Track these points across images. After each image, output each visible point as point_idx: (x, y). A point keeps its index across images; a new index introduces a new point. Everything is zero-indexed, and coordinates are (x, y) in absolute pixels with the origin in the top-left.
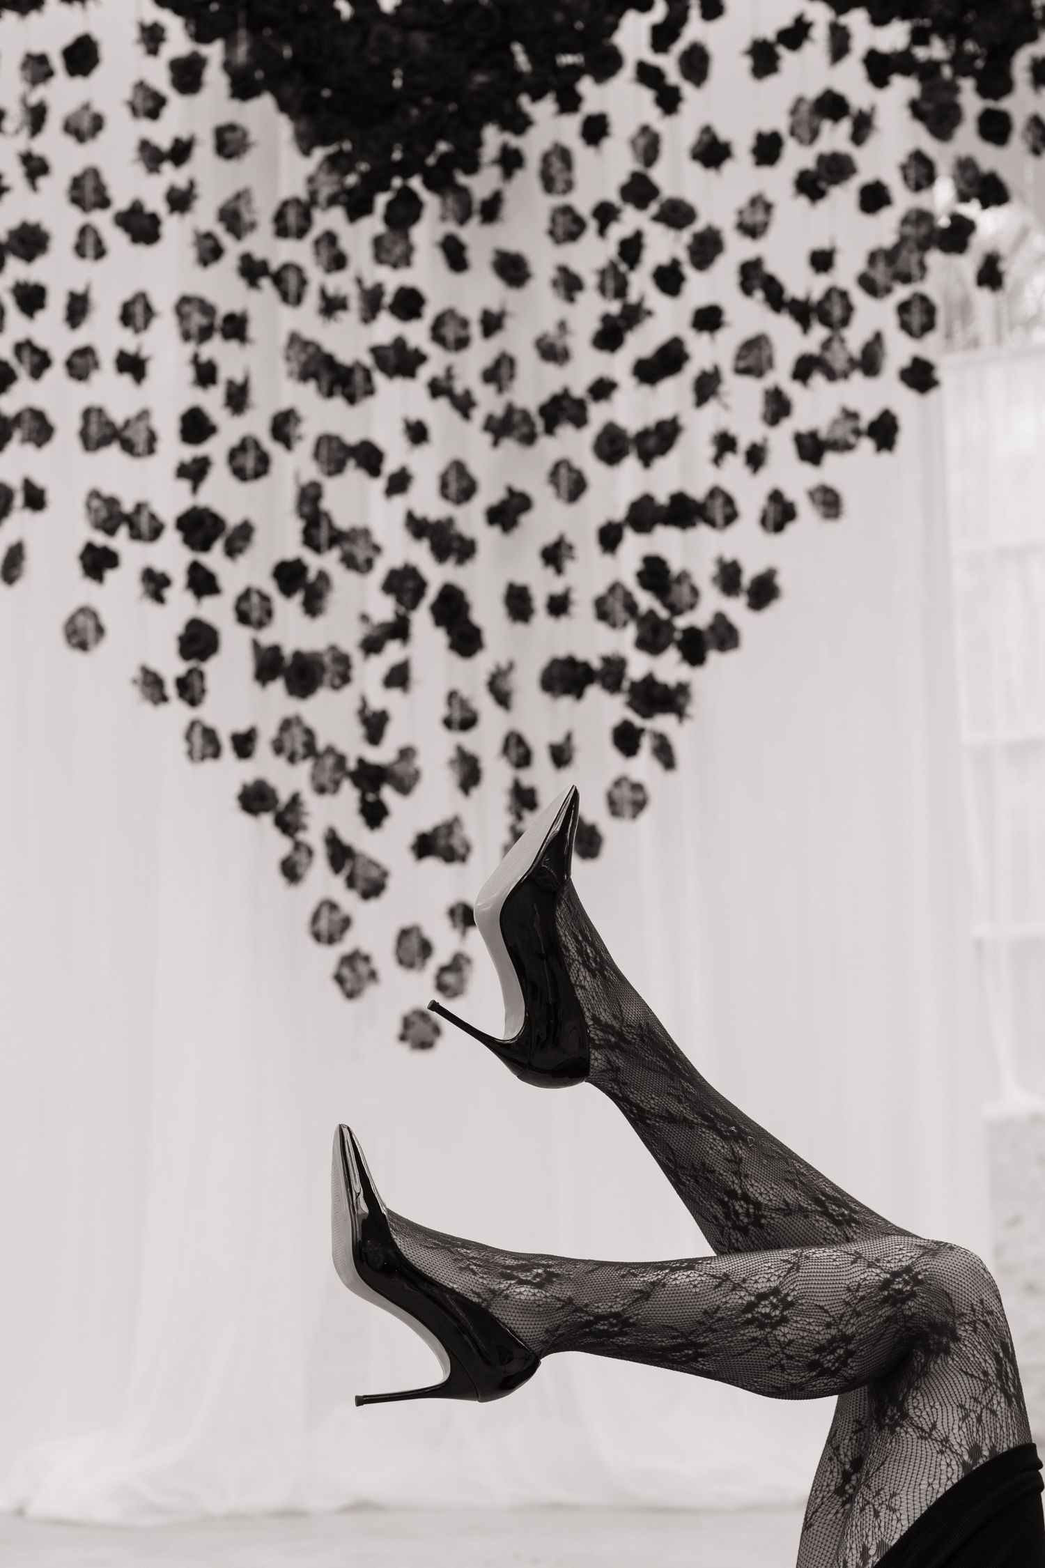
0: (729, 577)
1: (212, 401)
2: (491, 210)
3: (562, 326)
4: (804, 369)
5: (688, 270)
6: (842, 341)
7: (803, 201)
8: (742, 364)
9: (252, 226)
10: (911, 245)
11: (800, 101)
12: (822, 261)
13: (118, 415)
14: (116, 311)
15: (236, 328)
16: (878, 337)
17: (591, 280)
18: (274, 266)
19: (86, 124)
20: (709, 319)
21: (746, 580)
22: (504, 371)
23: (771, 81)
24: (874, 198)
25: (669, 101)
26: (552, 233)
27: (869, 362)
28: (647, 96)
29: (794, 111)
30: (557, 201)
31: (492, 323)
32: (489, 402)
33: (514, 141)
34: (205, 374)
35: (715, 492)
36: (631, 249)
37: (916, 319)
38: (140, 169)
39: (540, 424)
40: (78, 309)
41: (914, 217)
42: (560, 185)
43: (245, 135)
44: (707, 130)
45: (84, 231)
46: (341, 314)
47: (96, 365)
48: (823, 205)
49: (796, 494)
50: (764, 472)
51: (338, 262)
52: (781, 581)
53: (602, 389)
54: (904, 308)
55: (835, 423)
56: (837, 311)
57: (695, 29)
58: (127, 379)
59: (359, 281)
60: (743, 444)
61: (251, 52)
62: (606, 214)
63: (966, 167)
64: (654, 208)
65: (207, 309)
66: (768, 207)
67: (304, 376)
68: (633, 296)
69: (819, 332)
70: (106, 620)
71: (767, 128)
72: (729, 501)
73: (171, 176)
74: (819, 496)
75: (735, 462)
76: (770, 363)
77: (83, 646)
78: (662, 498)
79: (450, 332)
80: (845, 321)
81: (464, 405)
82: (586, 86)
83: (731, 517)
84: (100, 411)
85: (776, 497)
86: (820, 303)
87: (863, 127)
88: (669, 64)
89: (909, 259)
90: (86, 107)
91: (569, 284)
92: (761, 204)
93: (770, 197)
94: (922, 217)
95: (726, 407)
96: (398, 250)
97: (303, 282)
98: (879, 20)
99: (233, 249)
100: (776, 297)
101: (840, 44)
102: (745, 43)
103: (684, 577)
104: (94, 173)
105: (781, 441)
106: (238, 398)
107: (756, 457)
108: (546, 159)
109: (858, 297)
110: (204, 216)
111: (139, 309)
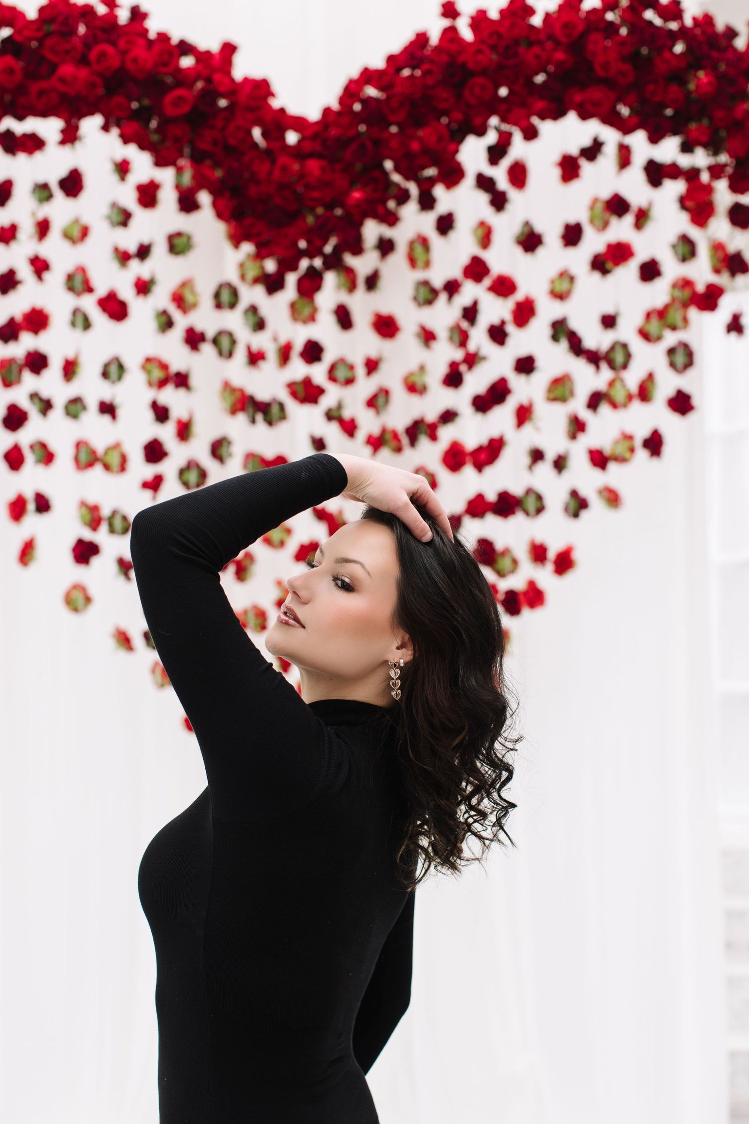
0: (539, 553)
1: (166, 433)
2: (372, 282)
3: (422, 368)
4: (595, 401)
5: (510, 328)
6: (622, 381)
7: (597, 275)
8: (552, 396)
9: (194, 306)
10: (677, 305)
11: (595, 201)
12: (609, 322)
13: (100, 445)
14: (99, 369)
15: (182, 380)
16: (651, 376)
17: (442, 333)
18: (210, 334)
19: (76, 233)
20: (525, 365)
21: (552, 554)
22: (381, 400)
23: (575, 185)
24: (650, 271)
25: (499, 201)
26: (415, 299)
27: (644, 393)
28: (483, 198)
29: (592, 208)
30: (420, 275)
31: (372, 366)
32: (369, 423)
33: (388, 232)
34: (161, 413)
35: (529, 491)
36: (471, 313)
37: (680, 359)
38: (115, 265)
39: (405, 440)
40: (70, 369)
41: (681, 283)
42: (420, 263)
43: (189, 238)
44: (527, 224)
45: (76, 312)
46: (261, 363)
47: (84, 408)
48: (611, 278)
49: (588, 492)
50: (566, 474)
51: (260, 325)
52: (576, 556)
53: (448, 416)
54: (671, 352)
55: (617, 442)
56: (619, 358)
57: (519, 148)
58: (107, 418)
59: (275, 339)
60: (550, 455)
61: (194, 177)
62: (452, 288)
63: (718, 247)
64: (487, 282)
65: (164, 367)
66: (572, 279)
67: (234, 411)
68: (472, 346)
69: (607, 373)
70: (92, 592)
71: (572, 220)
72: (539, 498)
73: (137, 269)
74: (606, 494)
75: (545, 468)
76: (572, 393)
77: (76, 610)
78: (491, 496)
79: (341, 373)
80: (625, 366)
81: (349, 428)
82: (439, 191)
83: (540, 510)
84: (86, 444)
85: (574, 494)
86: (608, 353)
87: (642, 217)
88: (500, 174)
89: (675, 316)
90: (76, 221)
91: (428, 337)
92: (567, 276)
93: (574, 271)
94: (687, 284)
95: (538, 429)
96: (306, 311)
97: (233, 342)
98: (655, 138)
99: (182, 322)
100: (576, 346)
101: (625, 157)
102: (557, 157)
103: (506, 552)
104: (82, 270)
105: (578, 452)
106: (184, 431)
107: (560, 464)
108: (411, 245)
109: (637, 345)
110: (161, 298)
111: (113, 369)
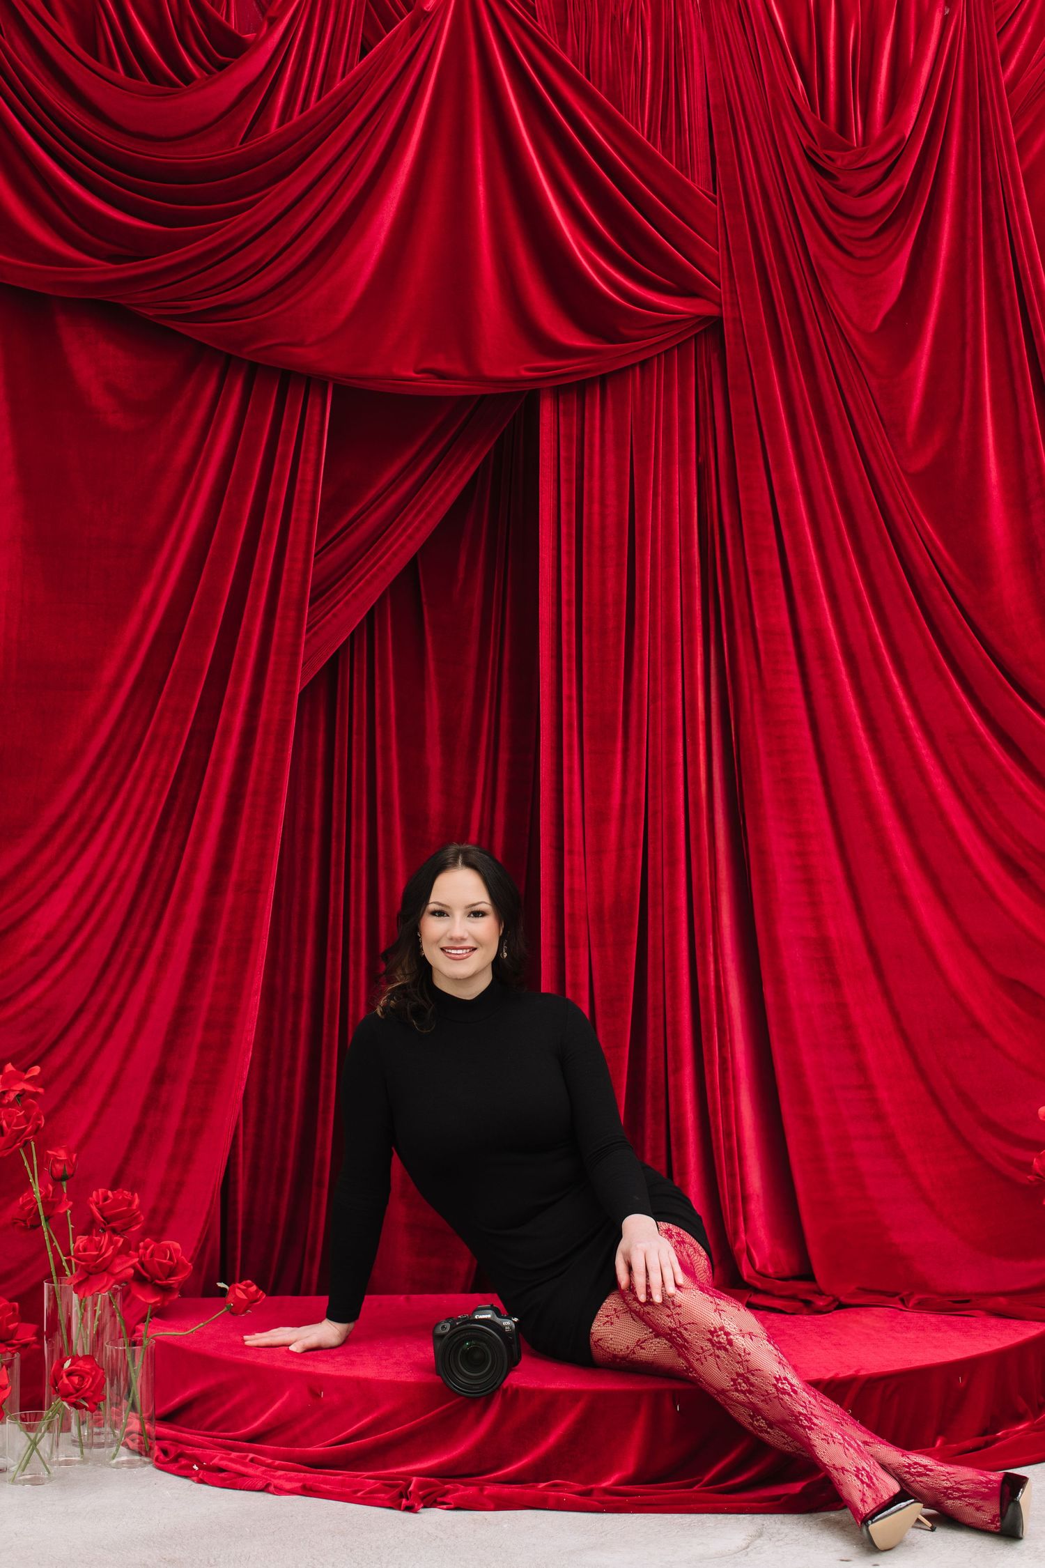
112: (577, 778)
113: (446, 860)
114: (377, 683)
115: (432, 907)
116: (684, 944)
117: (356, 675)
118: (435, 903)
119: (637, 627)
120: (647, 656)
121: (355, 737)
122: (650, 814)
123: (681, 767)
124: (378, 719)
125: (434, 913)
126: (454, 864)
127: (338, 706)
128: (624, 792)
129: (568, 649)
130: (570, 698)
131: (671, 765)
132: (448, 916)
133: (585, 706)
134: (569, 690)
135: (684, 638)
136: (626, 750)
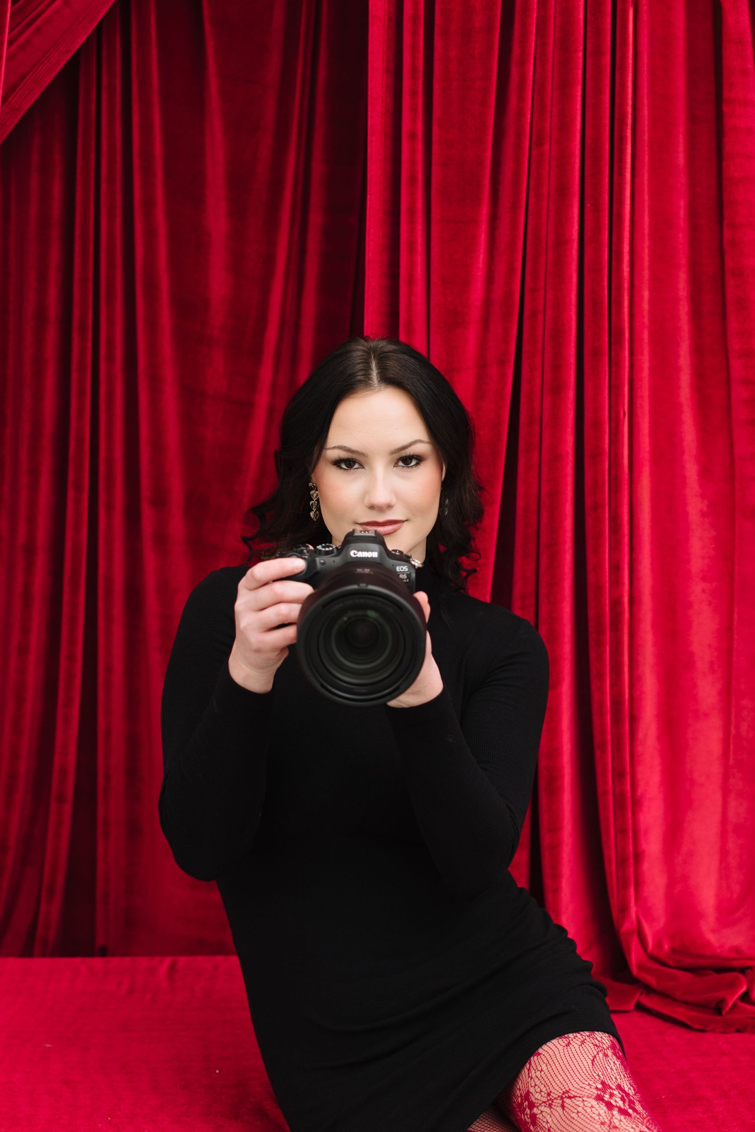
112: (420, 260)
113: (352, 375)
114: (136, 107)
115: (332, 454)
116: (569, 508)
117: (104, 96)
118: (334, 448)
119: (517, 26)
120: (531, 74)
121: (104, 187)
122: (526, 313)
123: (575, 246)
124: (136, 161)
125: (337, 463)
126: (366, 382)
127: (80, 141)
128: (489, 280)
129: (412, 59)
130: (412, 136)
131: (561, 243)
132: (362, 466)
133: (435, 149)
134: (413, 122)
135: (589, 45)
136: (494, 218)
